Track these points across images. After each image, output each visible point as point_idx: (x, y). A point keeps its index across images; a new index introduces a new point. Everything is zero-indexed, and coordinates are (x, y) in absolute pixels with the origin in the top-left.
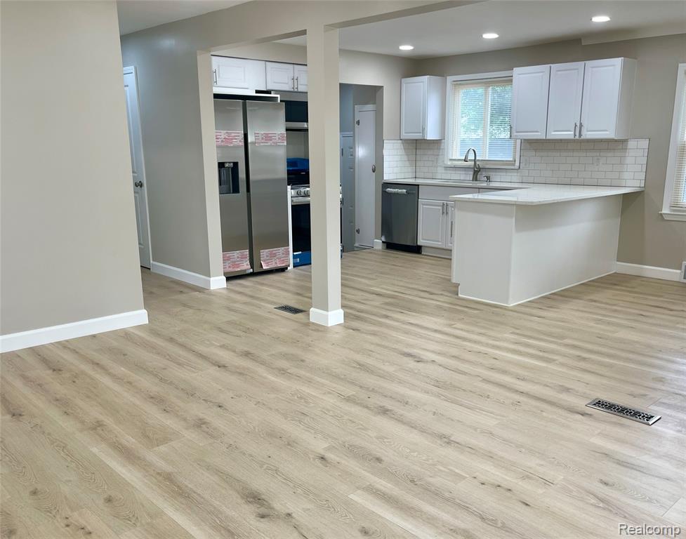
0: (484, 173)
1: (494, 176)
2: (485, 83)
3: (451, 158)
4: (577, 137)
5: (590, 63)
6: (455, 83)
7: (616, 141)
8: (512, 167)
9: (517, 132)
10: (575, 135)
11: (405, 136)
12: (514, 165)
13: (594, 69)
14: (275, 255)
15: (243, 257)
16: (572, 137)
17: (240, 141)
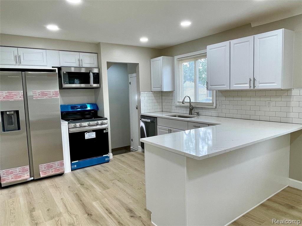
0: (196, 110)
1: (201, 112)
2: (194, 58)
3: (179, 101)
4: (252, 88)
5: (257, 36)
6: (179, 59)
7: (282, 90)
8: (212, 107)
9: (211, 86)
10: (250, 87)
11: (153, 89)
12: (213, 105)
13: (260, 40)
14: (51, 167)
15: (24, 171)
16: (248, 88)
17: (20, 97)
